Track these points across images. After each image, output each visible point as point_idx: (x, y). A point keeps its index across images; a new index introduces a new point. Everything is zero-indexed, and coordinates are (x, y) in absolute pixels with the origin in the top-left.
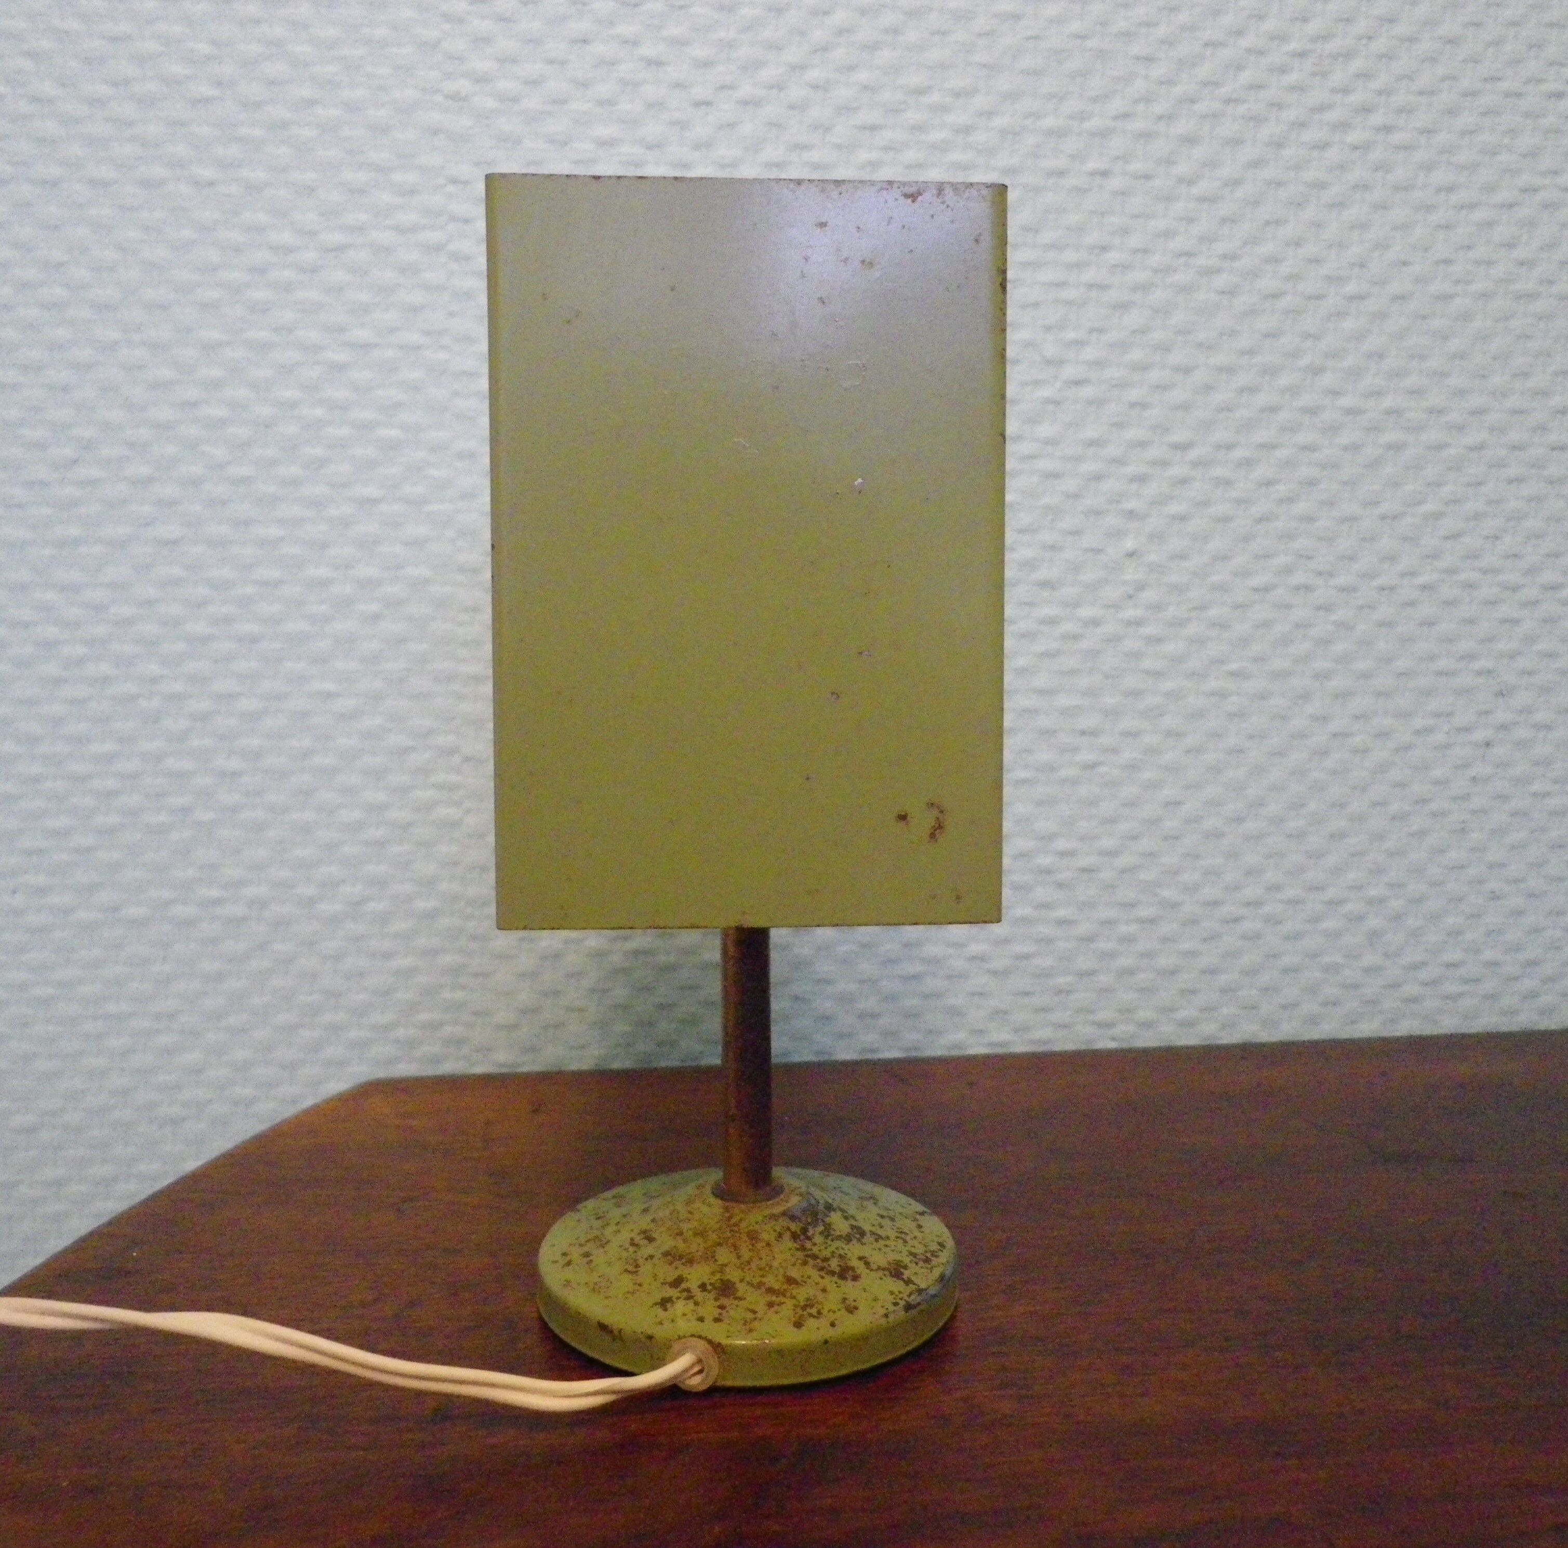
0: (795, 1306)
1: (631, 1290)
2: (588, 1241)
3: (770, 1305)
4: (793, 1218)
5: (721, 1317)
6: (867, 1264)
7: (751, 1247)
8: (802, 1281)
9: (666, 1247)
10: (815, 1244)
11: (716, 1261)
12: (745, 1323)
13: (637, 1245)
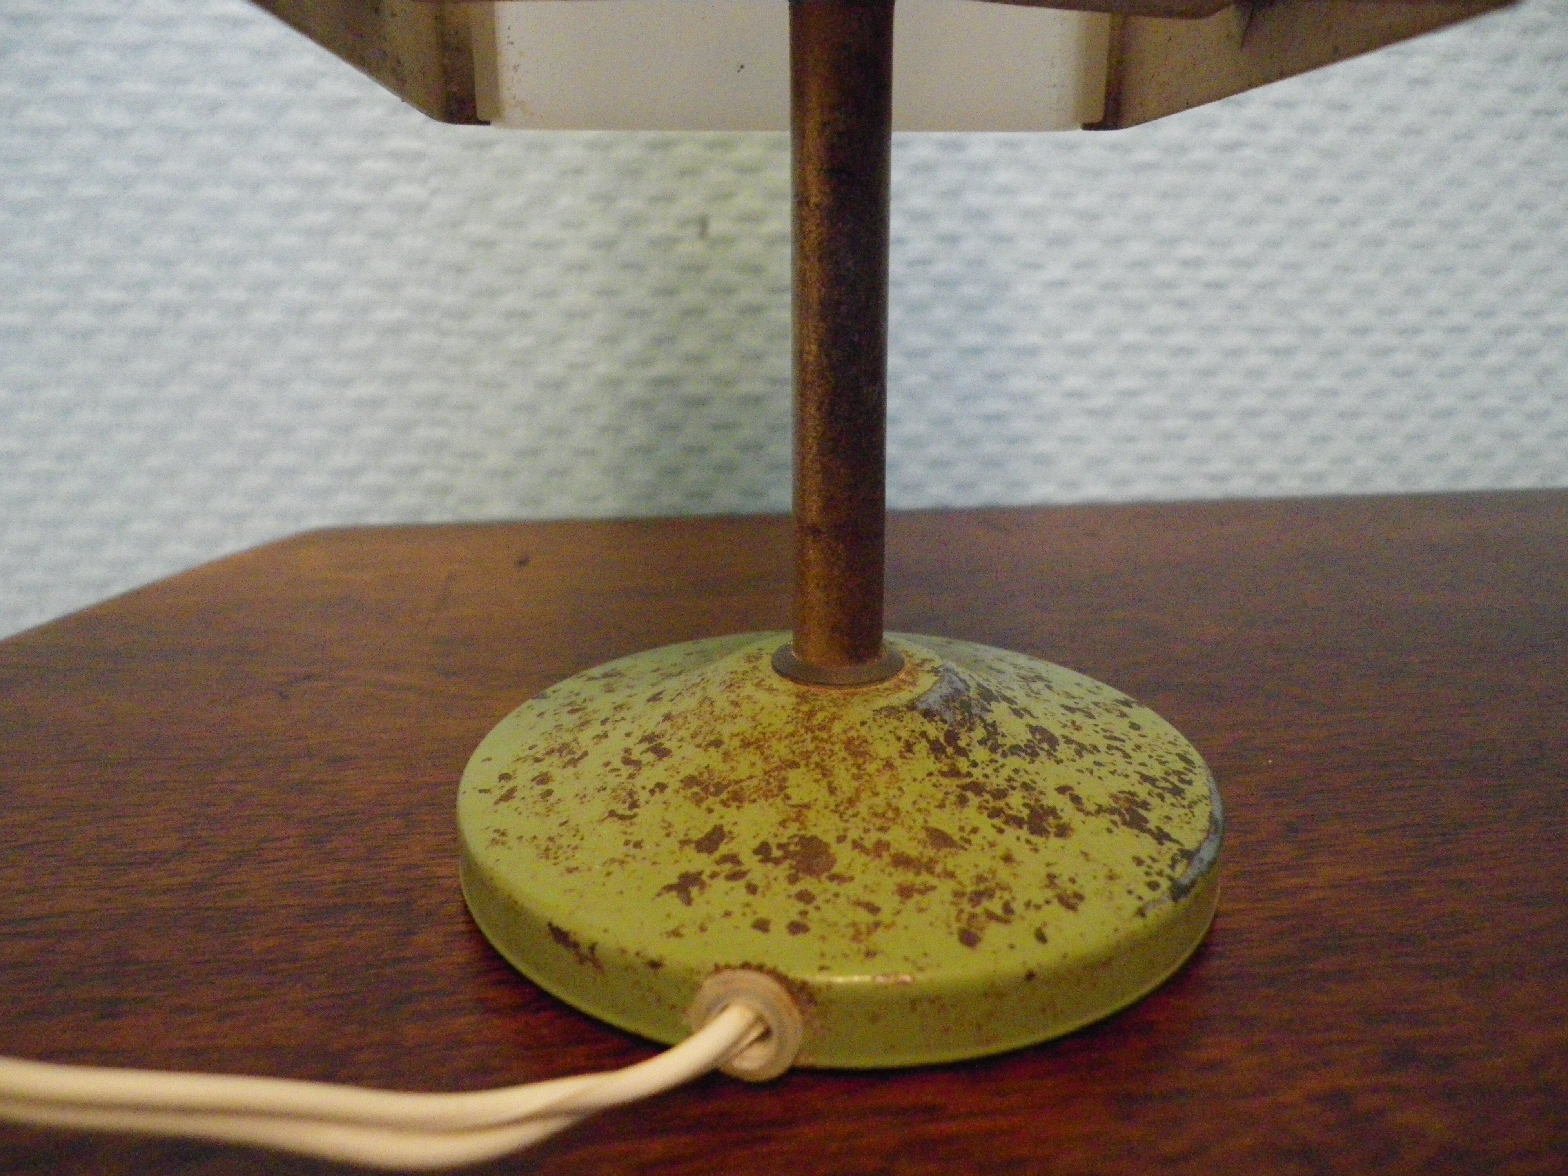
0: (958, 894)
1: (619, 856)
2: (551, 752)
3: (905, 892)
4: (928, 714)
5: (805, 921)
6: (1076, 800)
7: (854, 770)
8: (962, 838)
9: (689, 770)
10: (974, 764)
11: (788, 797)
12: (856, 937)
13: (637, 764)
